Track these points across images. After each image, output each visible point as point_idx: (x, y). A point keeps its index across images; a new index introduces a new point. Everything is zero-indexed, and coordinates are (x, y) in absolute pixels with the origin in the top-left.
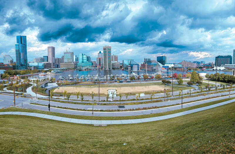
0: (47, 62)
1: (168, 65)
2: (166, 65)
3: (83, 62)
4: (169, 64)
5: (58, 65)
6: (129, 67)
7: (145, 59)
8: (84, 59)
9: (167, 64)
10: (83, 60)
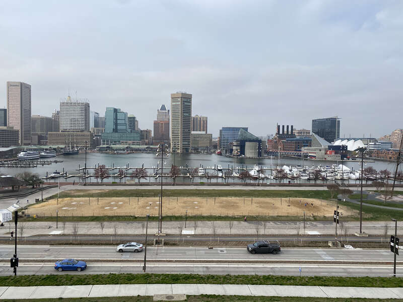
0: (5, 128)
1: (344, 143)
2: (337, 143)
3: (115, 130)
4: (348, 140)
5: (40, 138)
6: (234, 148)
7: (279, 127)
8: (119, 122)
9: (342, 140)
10: (116, 124)
